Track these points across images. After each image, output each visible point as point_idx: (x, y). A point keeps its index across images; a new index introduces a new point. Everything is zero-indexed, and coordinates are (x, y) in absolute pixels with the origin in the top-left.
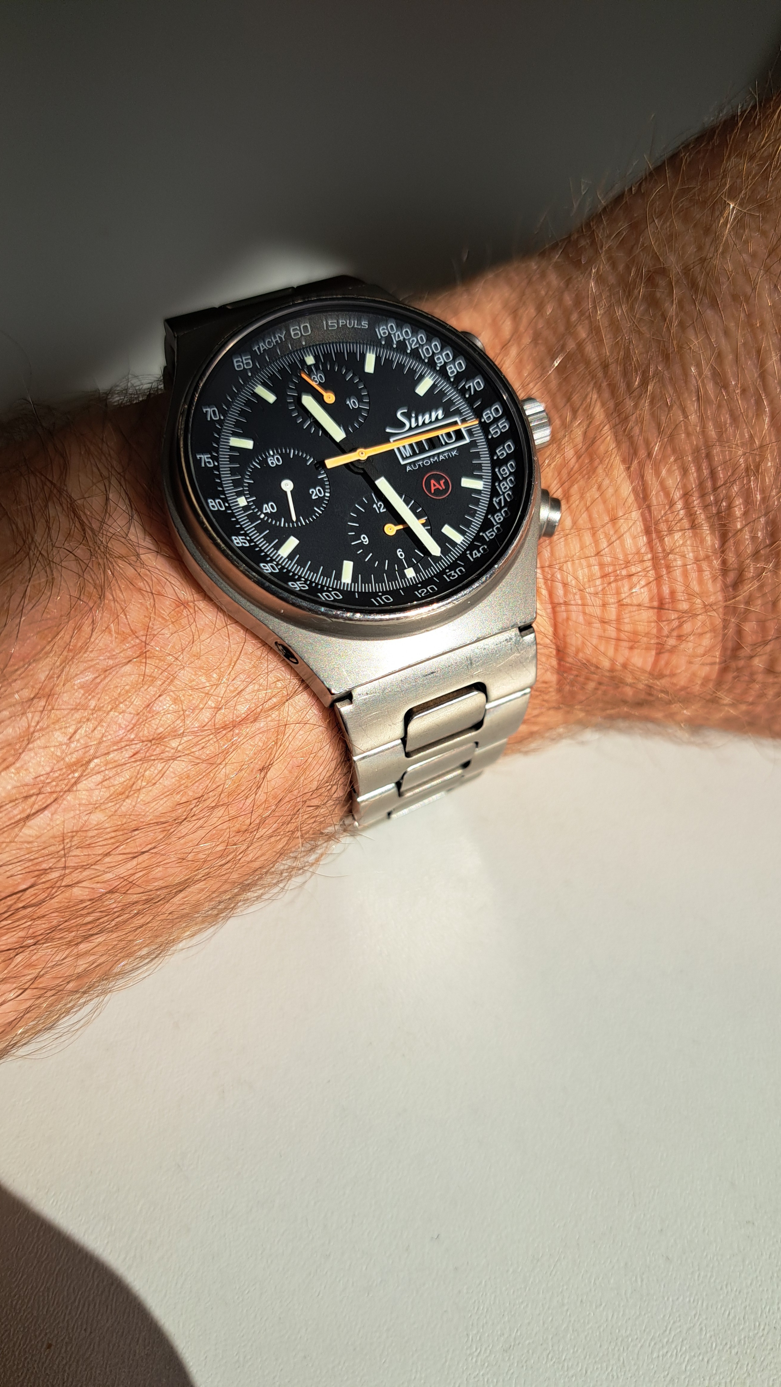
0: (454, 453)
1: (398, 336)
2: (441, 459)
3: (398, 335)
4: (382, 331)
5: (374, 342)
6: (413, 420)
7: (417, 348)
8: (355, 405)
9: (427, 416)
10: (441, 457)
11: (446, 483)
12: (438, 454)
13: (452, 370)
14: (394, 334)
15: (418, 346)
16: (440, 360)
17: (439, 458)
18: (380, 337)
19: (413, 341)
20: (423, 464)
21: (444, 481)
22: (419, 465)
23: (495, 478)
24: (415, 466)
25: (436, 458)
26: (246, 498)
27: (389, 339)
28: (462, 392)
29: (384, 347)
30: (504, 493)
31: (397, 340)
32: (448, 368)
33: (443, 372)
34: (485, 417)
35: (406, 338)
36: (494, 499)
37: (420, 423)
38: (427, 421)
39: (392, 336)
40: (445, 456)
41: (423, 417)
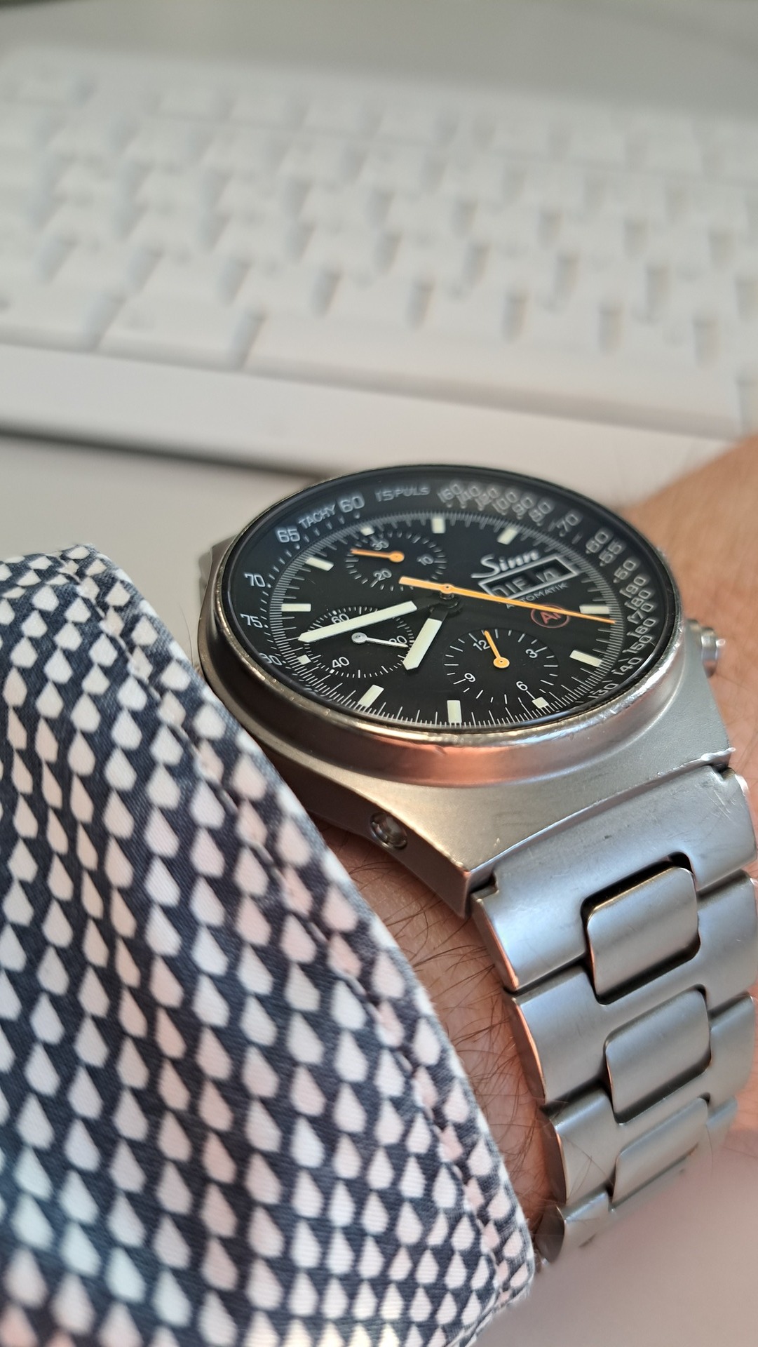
0: (562, 586)
1: (465, 496)
4: (445, 494)
6: (503, 564)
8: (430, 562)
9: (519, 559)
10: (547, 592)
12: (543, 590)
16: (521, 509)
18: (444, 501)
19: (484, 497)
23: (622, 599)
25: (541, 593)
26: (309, 657)
28: (555, 534)
29: (450, 511)
30: (639, 608)
31: (465, 500)
32: (531, 515)
33: (526, 521)
34: (590, 548)
35: (474, 496)
36: (629, 617)
37: (512, 566)
38: (520, 564)
39: (459, 497)
40: (552, 590)
41: (514, 560)
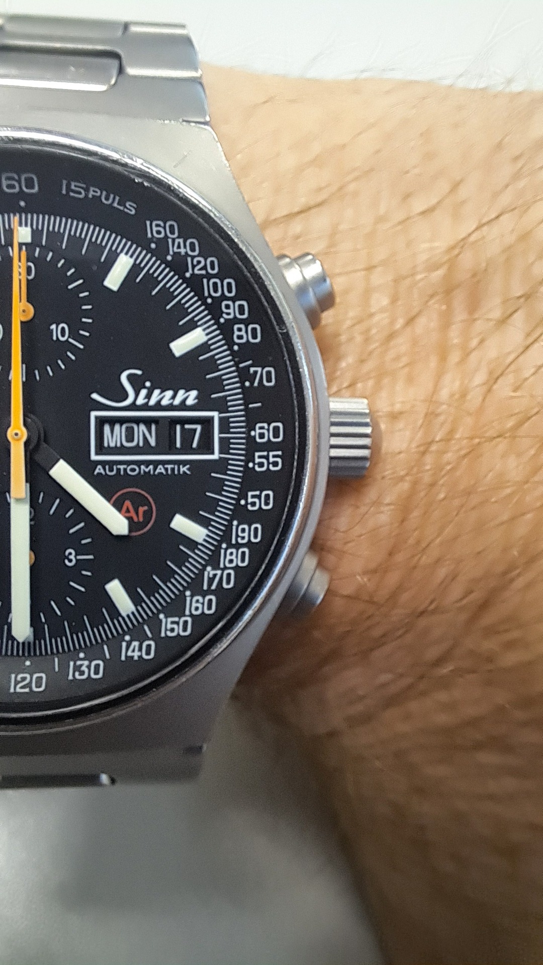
0: (184, 469)
1: (179, 246)
2: (158, 471)
3: (179, 243)
4: (155, 229)
5: (139, 239)
6: (144, 392)
7: (203, 276)
8: (63, 335)
9: (169, 393)
10: (160, 469)
11: (148, 515)
12: (156, 463)
13: (243, 335)
14: (174, 240)
15: (203, 272)
16: (231, 311)
17: (155, 469)
18: (149, 235)
19: (199, 262)
20: (125, 470)
21: (146, 508)
22: (119, 470)
23: (226, 536)
24: (111, 470)
25: (151, 467)
27: (163, 244)
28: (244, 375)
29: (153, 252)
30: (226, 568)
31: (176, 250)
32: (236, 327)
33: (226, 330)
34: (258, 431)
35: (190, 253)
36: (209, 568)
37: (152, 402)
38: (165, 402)
39: (170, 241)
40: (166, 469)
41: (162, 392)
